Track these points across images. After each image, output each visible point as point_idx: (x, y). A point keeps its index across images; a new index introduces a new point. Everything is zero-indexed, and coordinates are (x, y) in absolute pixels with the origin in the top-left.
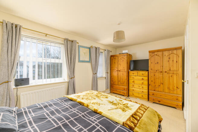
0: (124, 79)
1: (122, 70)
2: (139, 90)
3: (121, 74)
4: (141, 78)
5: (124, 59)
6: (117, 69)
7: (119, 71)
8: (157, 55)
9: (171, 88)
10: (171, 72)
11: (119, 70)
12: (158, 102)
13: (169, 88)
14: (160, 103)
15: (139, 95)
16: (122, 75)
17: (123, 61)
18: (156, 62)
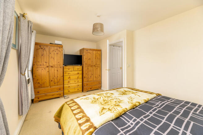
0: (59, 76)
1: (56, 66)
2: (75, 84)
3: (54, 70)
4: (76, 72)
5: (59, 51)
6: (48, 64)
7: (52, 67)
8: (89, 52)
9: (97, 77)
10: (97, 66)
11: (51, 65)
12: (90, 90)
13: (96, 77)
14: (92, 89)
15: (75, 90)
16: (56, 71)
17: (57, 54)
18: (89, 58)
